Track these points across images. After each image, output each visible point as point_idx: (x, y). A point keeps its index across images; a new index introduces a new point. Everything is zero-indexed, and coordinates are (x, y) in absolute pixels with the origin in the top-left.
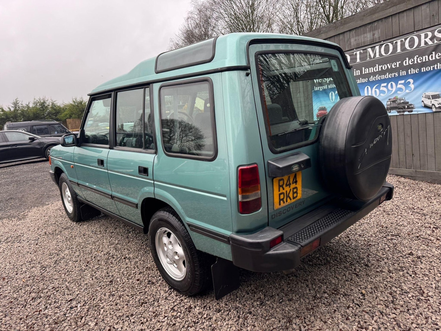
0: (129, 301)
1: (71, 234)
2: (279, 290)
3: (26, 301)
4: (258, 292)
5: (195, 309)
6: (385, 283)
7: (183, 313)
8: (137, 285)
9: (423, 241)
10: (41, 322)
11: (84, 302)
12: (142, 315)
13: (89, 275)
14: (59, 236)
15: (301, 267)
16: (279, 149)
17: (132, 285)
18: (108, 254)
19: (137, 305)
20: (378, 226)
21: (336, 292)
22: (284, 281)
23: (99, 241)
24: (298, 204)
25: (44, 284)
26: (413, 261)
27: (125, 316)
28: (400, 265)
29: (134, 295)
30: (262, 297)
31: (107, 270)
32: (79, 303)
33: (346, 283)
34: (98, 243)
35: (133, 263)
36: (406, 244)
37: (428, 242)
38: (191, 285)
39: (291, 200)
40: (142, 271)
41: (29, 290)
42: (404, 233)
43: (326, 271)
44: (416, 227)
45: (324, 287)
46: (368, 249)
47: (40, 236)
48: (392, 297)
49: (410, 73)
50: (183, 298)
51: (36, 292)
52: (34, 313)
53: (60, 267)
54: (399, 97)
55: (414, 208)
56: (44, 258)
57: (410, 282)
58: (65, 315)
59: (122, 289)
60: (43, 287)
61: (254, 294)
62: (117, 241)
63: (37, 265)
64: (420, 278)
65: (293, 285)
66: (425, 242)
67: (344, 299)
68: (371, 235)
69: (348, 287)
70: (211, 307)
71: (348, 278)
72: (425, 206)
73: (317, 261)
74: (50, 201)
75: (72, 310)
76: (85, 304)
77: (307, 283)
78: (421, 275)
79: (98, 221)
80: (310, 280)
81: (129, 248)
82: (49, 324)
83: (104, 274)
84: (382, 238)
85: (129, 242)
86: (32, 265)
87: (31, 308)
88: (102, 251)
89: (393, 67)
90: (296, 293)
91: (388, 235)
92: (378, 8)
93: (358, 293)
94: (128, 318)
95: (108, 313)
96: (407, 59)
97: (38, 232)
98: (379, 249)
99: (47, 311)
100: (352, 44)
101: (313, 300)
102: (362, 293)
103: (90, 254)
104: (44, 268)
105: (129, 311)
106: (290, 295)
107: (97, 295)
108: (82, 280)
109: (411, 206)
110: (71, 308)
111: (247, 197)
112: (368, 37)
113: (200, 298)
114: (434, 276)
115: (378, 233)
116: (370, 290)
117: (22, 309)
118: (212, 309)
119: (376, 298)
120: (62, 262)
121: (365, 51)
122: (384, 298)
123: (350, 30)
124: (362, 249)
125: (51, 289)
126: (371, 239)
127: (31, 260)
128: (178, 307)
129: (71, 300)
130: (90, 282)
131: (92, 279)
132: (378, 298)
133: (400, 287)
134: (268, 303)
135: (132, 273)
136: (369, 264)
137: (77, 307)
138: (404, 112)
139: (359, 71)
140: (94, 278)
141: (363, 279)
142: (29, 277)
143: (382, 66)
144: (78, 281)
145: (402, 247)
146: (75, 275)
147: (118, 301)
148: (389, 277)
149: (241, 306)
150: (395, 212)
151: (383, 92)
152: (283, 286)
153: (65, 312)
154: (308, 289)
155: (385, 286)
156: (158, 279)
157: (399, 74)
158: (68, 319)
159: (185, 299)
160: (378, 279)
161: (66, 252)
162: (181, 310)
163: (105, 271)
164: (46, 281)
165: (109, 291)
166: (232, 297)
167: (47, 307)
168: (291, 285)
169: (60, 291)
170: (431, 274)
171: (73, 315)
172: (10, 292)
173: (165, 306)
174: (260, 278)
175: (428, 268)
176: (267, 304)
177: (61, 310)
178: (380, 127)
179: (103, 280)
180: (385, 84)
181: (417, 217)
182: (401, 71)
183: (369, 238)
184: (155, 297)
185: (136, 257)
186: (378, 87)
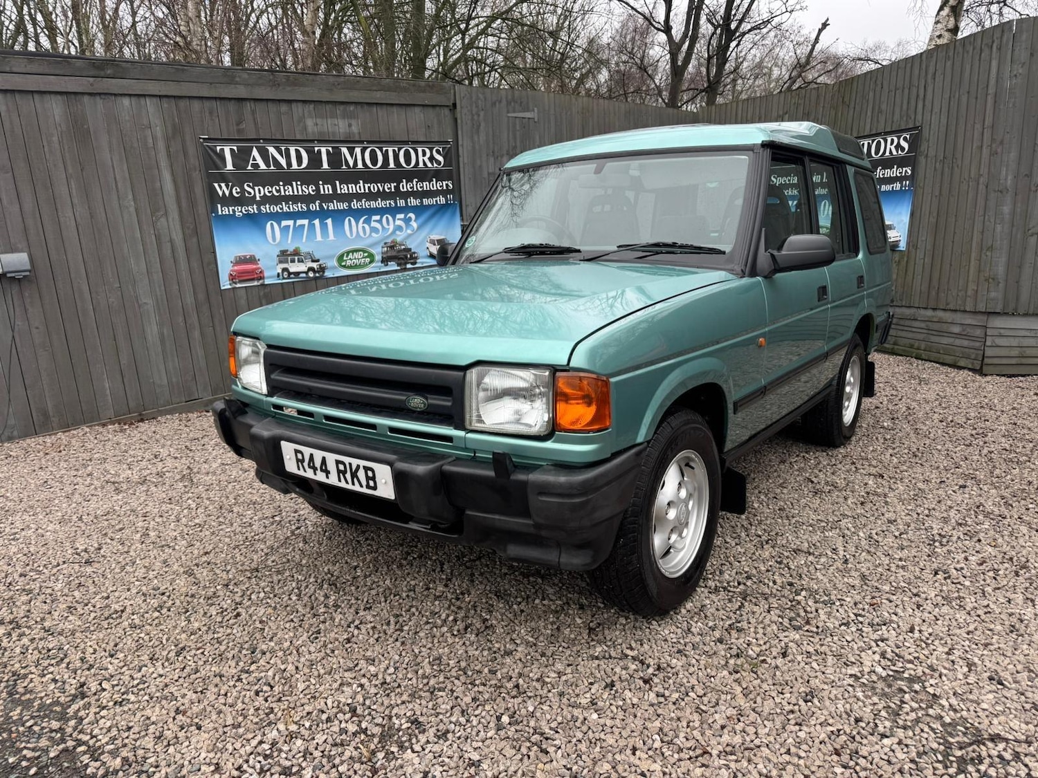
49: (409, 205)
54: (399, 239)
89: (387, 190)
100: (310, 130)
121: (336, 150)
138: (406, 264)
139: (330, 186)
151: (374, 230)
157: (396, 203)
180: (378, 217)
182: (398, 198)
186: (368, 221)
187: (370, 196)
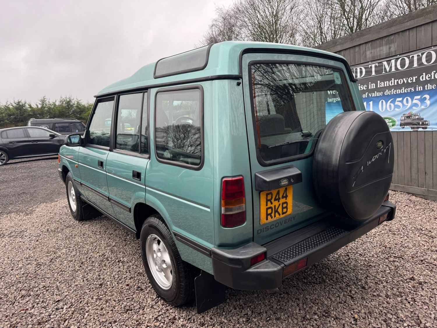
0: (114, 307)
1: (72, 232)
2: (268, 307)
3: (16, 298)
4: (246, 308)
5: (179, 321)
6: (380, 308)
7: (166, 323)
8: (126, 290)
9: (427, 266)
10: (25, 322)
11: (71, 304)
12: (125, 322)
13: (81, 276)
14: (60, 234)
15: (294, 284)
16: (268, 162)
17: (120, 290)
18: (103, 256)
19: (122, 311)
20: (381, 246)
21: (327, 315)
22: (275, 298)
23: (97, 242)
24: (288, 220)
25: (35, 282)
26: (414, 287)
27: (108, 322)
28: (399, 290)
29: (121, 300)
30: (249, 313)
31: (99, 273)
32: (66, 304)
33: (339, 305)
34: (95, 244)
35: (126, 267)
36: (409, 268)
37: (433, 268)
38: (176, 295)
39: (279, 215)
40: (133, 276)
41: (20, 287)
42: (408, 255)
43: (319, 291)
44: (422, 250)
45: (315, 308)
46: (368, 270)
47: (42, 233)
48: (386, 324)
49: (426, 89)
50: (168, 308)
51: (26, 290)
52: (20, 311)
53: (54, 266)
54: (414, 112)
55: (422, 229)
56: (41, 255)
57: (408, 310)
58: (50, 316)
59: (110, 294)
60: (34, 285)
61: (241, 310)
62: (114, 243)
63: (33, 262)
64: (418, 306)
65: (283, 303)
66: (429, 267)
67: (334, 323)
68: (373, 255)
69: (341, 310)
70: (195, 320)
71: (342, 300)
72: (434, 228)
73: (312, 279)
74: (59, 198)
75: (57, 311)
76: (71, 306)
77: (298, 302)
78: (421, 302)
79: (100, 221)
80: (302, 299)
81: (125, 251)
82: (33, 325)
83: (95, 277)
84: (384, 259)
85: (126, 245)
86: (28, 262)
87: (19, 306)
88: (98, 253)
89: (410, 82)
90: (286, 312)
91: (391, 256)
92: (396, 21)
93: (350, 318)
94: (110, 325)
95: (92, 317)
96: (424, 74)
97: (41, 229)
98: (379, 270)
99: (33, 310)
100: (368, 57)
101: (302, 322)
102: (354, 318)
103: (86, 254)
104: (39, 266)
105: (113, 317)
106: (279, 313)
107: (84, 297)
108: (73, 281)
109: (419, 227)
110: (57, 309)
111: (231, 210)
112: (384, 50)
113: (186, 309)
114: (434, 305)
115: (380, 254)
116: (364, 315)
117: (10, 306)
118: (196, 322)
119: (369, 324)
120: (58, 260)
121: (380, 64)
122: (377, 325)
123: (366, 43)
124: (361, 269)
125: (41, 288)
126: (372, 259)
127: (29, 256)
128: (162, 317)
129: (59, 301)
130: (80, 283)
131: (83, 281)
132: (370, 324)
133: (396, 314)
134: (255, 320)
135: (123, 277)
136: (366, 286)
137: (63, 308)
138: (418, 128)
139: (374, 84)
140: (85, 280)
141: (358, 303)
142: (23, 274)
143: (398, 80)
144: (69, 281)
145: (404, 271)
146: (68, 276)
147: (104, 306)
148: (385, 302)
149: (227, 321)
150: (401, 233)
151: (398, 107)
152: (272, 303)
153: (50, 313)
154: (298, 308)
155: (381, 312)
156: (148, 286)
157: (415, 89)
158: (52, 320)
159: (171, 309)
160: (373, 303)
161: (63, 251)
162: (164, 321)
163: (97, 274)
164: (38, 279)
165: (97, 294)
166: (219, 311)
167: (34, 306)
168: (281, 303)
169: (50, 290)
170: (431, 303)
171: (58, 316)
172: (2, 288)
173: (149, 315)
174: (250, 293)
175: (429, 295)
176: (253, 321)
177: (47, 311)
178: (380, 144)
179: (93, 282)
180: (401, 99)
181: (424, 239)
182: (417, 86)
183: (370, 258)
184: (141, 305)
185: (130, 261)
186: (393, 102)
187: (398, 87)
